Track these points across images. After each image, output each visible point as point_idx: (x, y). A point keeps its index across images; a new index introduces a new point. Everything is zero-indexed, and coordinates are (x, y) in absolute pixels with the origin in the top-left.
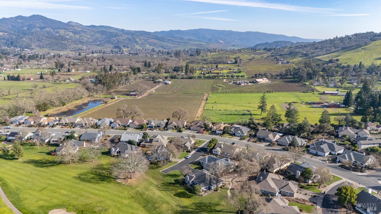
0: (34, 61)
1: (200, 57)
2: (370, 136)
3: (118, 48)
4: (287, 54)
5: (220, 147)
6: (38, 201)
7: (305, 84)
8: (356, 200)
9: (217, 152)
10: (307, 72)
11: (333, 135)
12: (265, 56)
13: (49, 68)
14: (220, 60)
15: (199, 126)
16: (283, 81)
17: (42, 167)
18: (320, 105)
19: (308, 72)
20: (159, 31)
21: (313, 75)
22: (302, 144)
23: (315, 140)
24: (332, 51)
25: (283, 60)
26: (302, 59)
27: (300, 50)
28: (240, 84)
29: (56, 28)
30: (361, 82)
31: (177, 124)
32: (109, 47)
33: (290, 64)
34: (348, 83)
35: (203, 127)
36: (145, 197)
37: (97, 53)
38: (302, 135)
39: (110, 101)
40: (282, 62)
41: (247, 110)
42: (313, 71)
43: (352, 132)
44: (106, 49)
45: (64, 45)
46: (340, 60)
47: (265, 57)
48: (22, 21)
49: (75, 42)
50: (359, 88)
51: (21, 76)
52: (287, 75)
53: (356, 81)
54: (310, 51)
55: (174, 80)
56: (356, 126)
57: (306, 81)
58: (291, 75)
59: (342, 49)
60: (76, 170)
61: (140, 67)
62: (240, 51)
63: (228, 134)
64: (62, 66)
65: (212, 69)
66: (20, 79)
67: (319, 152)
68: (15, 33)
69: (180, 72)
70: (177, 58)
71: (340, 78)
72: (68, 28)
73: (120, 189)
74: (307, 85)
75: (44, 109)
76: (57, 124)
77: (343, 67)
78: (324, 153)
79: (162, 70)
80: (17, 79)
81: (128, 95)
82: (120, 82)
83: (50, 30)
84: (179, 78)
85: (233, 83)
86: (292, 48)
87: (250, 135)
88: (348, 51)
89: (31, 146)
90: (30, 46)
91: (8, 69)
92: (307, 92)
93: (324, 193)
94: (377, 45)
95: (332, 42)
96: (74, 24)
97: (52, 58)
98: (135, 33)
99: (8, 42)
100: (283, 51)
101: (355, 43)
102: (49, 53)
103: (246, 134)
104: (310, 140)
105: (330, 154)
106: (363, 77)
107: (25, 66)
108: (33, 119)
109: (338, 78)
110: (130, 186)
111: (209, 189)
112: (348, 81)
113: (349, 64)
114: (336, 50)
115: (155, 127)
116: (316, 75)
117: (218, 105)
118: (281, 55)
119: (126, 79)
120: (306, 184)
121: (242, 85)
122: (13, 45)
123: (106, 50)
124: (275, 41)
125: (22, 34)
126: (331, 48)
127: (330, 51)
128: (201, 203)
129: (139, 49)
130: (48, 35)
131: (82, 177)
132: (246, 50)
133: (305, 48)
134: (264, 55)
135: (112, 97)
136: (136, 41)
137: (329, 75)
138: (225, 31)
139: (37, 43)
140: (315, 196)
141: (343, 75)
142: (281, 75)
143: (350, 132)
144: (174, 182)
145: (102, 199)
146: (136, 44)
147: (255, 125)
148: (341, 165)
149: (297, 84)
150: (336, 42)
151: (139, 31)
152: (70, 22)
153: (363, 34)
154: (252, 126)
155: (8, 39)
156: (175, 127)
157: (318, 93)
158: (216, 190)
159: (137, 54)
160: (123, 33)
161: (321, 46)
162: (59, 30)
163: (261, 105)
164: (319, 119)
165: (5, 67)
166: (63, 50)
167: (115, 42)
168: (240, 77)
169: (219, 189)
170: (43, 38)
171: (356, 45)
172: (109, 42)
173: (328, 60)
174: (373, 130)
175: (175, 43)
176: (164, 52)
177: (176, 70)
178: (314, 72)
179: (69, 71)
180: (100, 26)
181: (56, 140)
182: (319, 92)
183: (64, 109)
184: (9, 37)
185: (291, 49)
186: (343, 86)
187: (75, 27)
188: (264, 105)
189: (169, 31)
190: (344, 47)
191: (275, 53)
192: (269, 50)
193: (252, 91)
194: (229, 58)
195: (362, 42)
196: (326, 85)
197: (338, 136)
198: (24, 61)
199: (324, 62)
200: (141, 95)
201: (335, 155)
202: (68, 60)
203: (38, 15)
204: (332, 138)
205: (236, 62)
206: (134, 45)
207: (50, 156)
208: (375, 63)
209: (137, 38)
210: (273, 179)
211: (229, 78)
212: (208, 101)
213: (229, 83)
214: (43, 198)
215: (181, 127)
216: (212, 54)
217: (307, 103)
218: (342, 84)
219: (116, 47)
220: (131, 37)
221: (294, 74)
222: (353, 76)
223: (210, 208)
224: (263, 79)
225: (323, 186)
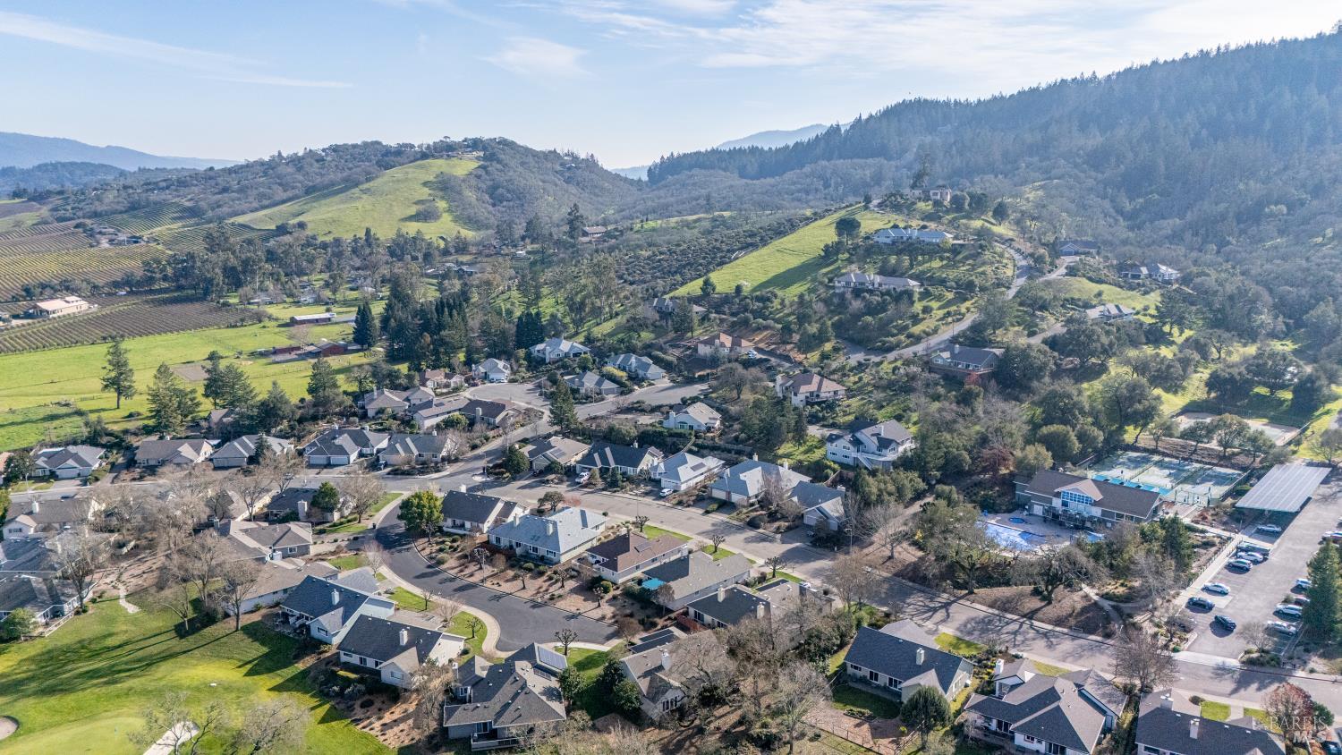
2: (436, 400)
4: (121, 212)
5: (30, 513)
7: (226, 304)
8: (441, 512)
9: (20, 530)
10: (220, 264)
11: (354, 414)
12: (29, 218)
16: (147, 301)
18: (293, 353)
19: (225, 264)
21: (244, 272)
22: (283, 450)
23: (314, 435)
24: (277, 198)
25: (112, 230)
26: (184, 226)
27: (166, 196)
30: (382, 282)
33: (143, 243)
34: (352, 289)
38: (273, 431)
40: (111, 240)
41: (58, 403)
42: (243, 262)
43: (397, 399)
46: (310, 226)
47: (30, 223)
50: (382, 299)
52: (151, 280)
53: (369, 281)
54: (205, 199)
56: (400, 384)
57: (225, 293)
58: (165, 278)
59: (307, 192)
63: (26, 479)
67: (333, 457)
71: (325, 276)
74: (235, 304)
77: (324, 246)
78: (345, 457)
86: (132, 187)
87: (113, 464)
88: (325, 196)
92: (242, 326)
93: (374, 526)
94: (398, 181)
95: (271, 171)
100: (99, 199)
101: (340, 175)
103: (97, 465)
104: (299, 438)
105: (361, 455)
106: (385, 271)
109: (318, 279)
111: (57, 614)
112: (349, 282)
113: (337, 236)
114: (290, 194)
116: (253, 272)
118: (95, 215)
120: (328, 525)
124: (46, 165)
126: (270, 188)
127: (270, 198)
128: (49, 652)
133: (183, 191)
134: (19, 216)
137: (289, 270)
140: (356, 539)
141: (329, 267)
142: (127, 282)
143: (392, 399)
147: (117, 437)
148: (391, 471)
149: (197, 305)
150: (282, 170)
153: (355, 146)
154: (105, 440)
157: (274, 323)
158: (81, 611)
161: (238, 184)
163: (113, 374)
164: (307, 387)
169: (91, 605)
171: (346, 180)
173: (273, 227)
174: (439, 386)
178: (245, 263)
182: (277, 320)
185: (131, 191)
186: (339, 297)
188: (121, 374)
190: (310, 187)
191: (69, 208)
192: (40, 197)
195: (358, 170)
196: (290, 300)
197: (367, 414)
199: (260, 233)
201: (372, 455)
204: (354, 422)
208: (404, 231)
210: (245, 532)
217: (255, 355)
218: (334, 292)
221: (176, 277)
222: (358, 269)
223: (84, 650)
224: (67, 299)
225: (369, 513)
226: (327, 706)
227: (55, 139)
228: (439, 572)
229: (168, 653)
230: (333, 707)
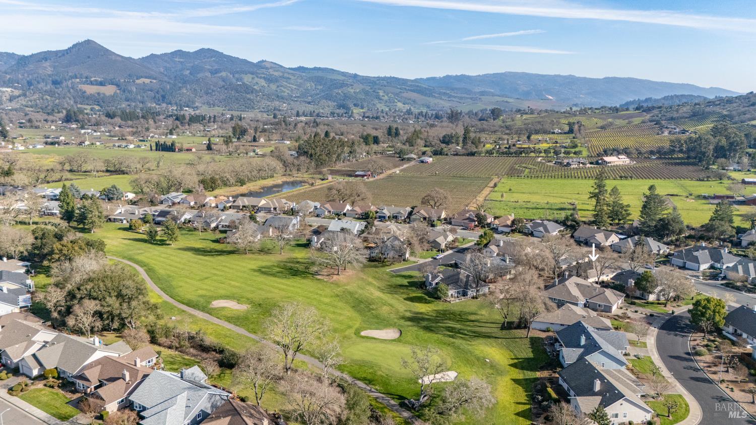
0: (198, 125)
1: (498, 122)
3: (343, 108)
4: (686, 118)
5: (498, 246)
6: (197, 290)
7: (708, 168)
9: (490, 253)
10: (715, 144)
11: (730, 241)
12: (637, 121)
13: (222, 136)
14: (539, 127)
15: (469, 219)
16: (663, 163)
17: (206, 255)
18: (726, 200)
19: (718, 143)
20: (425, 77)
21: (730, 150)
22: (659, 251)
25: (673, 127)
27: (717, 109)
28: (568, 164)
29: (238, 72)
31: (428, 214)
32: (328, 106)
33: (687, 133)
35: (475, 221)
36: (357, 296)
37: (306, 116)
38: (665, 240)
39: (319, 182)
40: (670, 132)
41: (570, 203)
44: (323, 109)
45: (249, 102)
47: (637, 123)
48: (182, 60)
49: (269, 97)
51: (177, 145)
52: (673, 152)
54: (737, 110)
55: (438, 157)
57: (711, 162)
58: (681, 151)
60: (255, 262)
61: (379, 137)
62: (583, 112)
63: (519, 232)
64: (243, 132)
65: (519, 141)
66: (175, 149)
67: (688, 263)
68: (170, 81)
69: (454, 145)
70: (453, 123)
72: (258, 71)
73: (320, 286)
75: (211, 187)
76: (230, 207)
78: (698, 266)
79: (419, 140)
80: (170, 148)
81: (350, 176)
82: (339, 156)
83: (227, 76)
84: (449, 154)
85: (555, 164)
86: (699, 104)
89: (189, 231)
90: (193, 102)
91: (156, 136)
92: (707, 181)
93: (673, 313)
96: (268, 65)
97: (228, 120)
98: (378, 80)
99: (157, 96)
100: (677, 111)
102: (223, 114)
103: (555, 234)
104: (677, 246)
105: (712, 267)
107: (183, 132)
108: (194, 197)
110: (337, 284)
111: (465, 294)
115: (389, 217)
116: (736, 151)
117: (515, 195)
118: (672, 118)
119: (351, 152)
120: (641, 301)
121: (572, 167)
122: (166, 101)
123: (321, 111)
124: (668, 96)
125: (180, 82)
128: (446, 311)
129: (382, 110)
130: (224, 83)
131: (263, 270)
132: (597, 111)
133: (727, 105)
134: (634, 119)
135: (322, 178)
136: (379, 95)
138: (559, 76)
139: (205, 97)
140: (652, 316)
142: (659, 152)
144: (407, 284)
145: (290, 295)
146: (377, 102)
147: (577, 223)
148: (726, 283)
149: (690, 167)
151: (385, 77)
152: (263, 61)
154: (569, 223)
155: (158, 91)
156: (425, 219)
157: (730, 182)
158: (475, 297)
159: (377, 118)
160: (355, 81)
162: (242, 75)
163: (597, 191)
164: (710, 218)
165: (152, 132)
166: (247, 110)
167: (339, 97)
168: (572, 155)
169: (481, 296)
170: (215, 89)
172: (328, 98)
175: (454, 99)
176: (430, 115)
177: (446, 140)
178: (731, 144)
179: (255, 140)
180: (315, 69)
181: (227, 224)
182: (734, 180)
183: (244, 189)
184: (159, 87)
185: (698, 106)
187: (270, 70)
188: (601, 191)
189: (444, 77)
191: (660, 115)
192: (648, 110)
193: (589, 175)
194: (558, 123)
197: (741, 244)
198: (182, 126)
200: (374, 177)
202: (253, 125)
203: (209, 49)
204: (727, 246)
205: (571, 131)
206: (375, 103)
207: (217, 244)
209: (380, 89)
210: (577, 285)
211: (550, 155)
212: (496, 189)
213: (548, 163)
214: (205, 287)
215: (435, 219)
216: (525, 117)
217: (699, 197)
219: (340, 106)
220: (369, 88)
221: (689, 150)
223: (459, 317)
224: (619, 157)
225: (679, 304)
226: (528, 407)
227: (683, 84)
228: (692, 360)
229: (488, 335)
230: (530, 409)
